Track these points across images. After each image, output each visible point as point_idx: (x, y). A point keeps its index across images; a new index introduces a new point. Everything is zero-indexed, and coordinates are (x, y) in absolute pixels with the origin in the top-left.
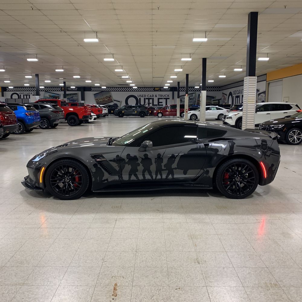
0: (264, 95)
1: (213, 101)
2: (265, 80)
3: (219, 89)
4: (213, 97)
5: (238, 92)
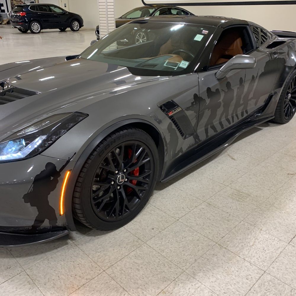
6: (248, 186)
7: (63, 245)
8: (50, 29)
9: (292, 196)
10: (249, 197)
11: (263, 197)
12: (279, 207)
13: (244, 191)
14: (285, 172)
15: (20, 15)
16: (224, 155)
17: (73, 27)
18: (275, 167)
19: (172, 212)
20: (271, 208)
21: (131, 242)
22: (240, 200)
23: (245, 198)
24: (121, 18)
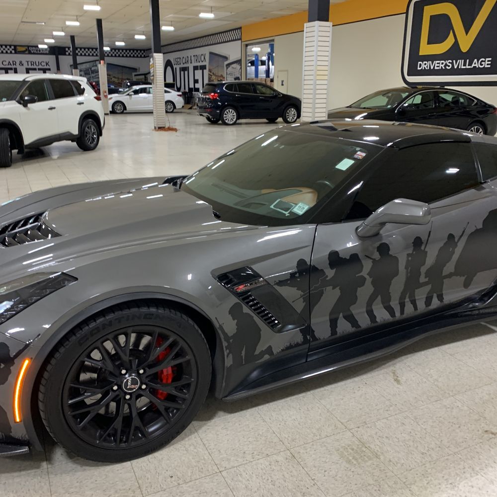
0: (238, 67)
1: (135, 75)
2: (238, 40)
3: (144, 54)
4: (135, 70)
5: (184, 60)
6: (387, 437)
7: (32, 468)
8: (251, 119)
9: (461, 478)
10: (375, 459)
11: (402, 465)
12: (418, 493)
13: (372, 446)
14: (483, 425)
15: (211, 97)
16: (385, 370)
17: (287, 117)
18: (468, 412)
19: (221, 456)
20: (400, 491)
21: (124, 490)
22: (353, 461)
23: (367, 459)
24: (350, 107)
